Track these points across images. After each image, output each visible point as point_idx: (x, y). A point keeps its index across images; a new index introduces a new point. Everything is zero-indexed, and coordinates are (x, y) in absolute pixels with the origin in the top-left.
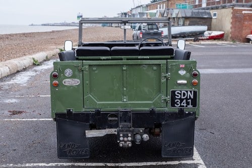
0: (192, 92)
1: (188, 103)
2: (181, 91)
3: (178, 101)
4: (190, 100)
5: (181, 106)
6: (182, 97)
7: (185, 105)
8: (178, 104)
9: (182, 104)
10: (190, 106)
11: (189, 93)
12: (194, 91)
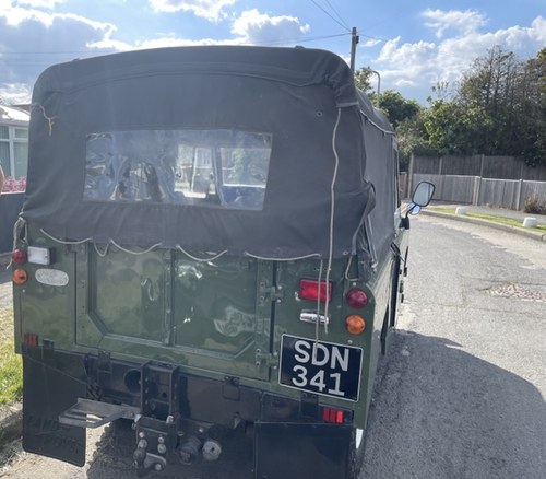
0: (347, 351)
1: (330, 383)
2: (311, 343)
3: (301, 372)
4: (337, 376)
5: (308, 386)
6: (315, 362)
7: (322, 385)
8: (300, 380)
9: (313, 383)
10: (337, 391)
11: (336, 352)
12: (352, 351)
